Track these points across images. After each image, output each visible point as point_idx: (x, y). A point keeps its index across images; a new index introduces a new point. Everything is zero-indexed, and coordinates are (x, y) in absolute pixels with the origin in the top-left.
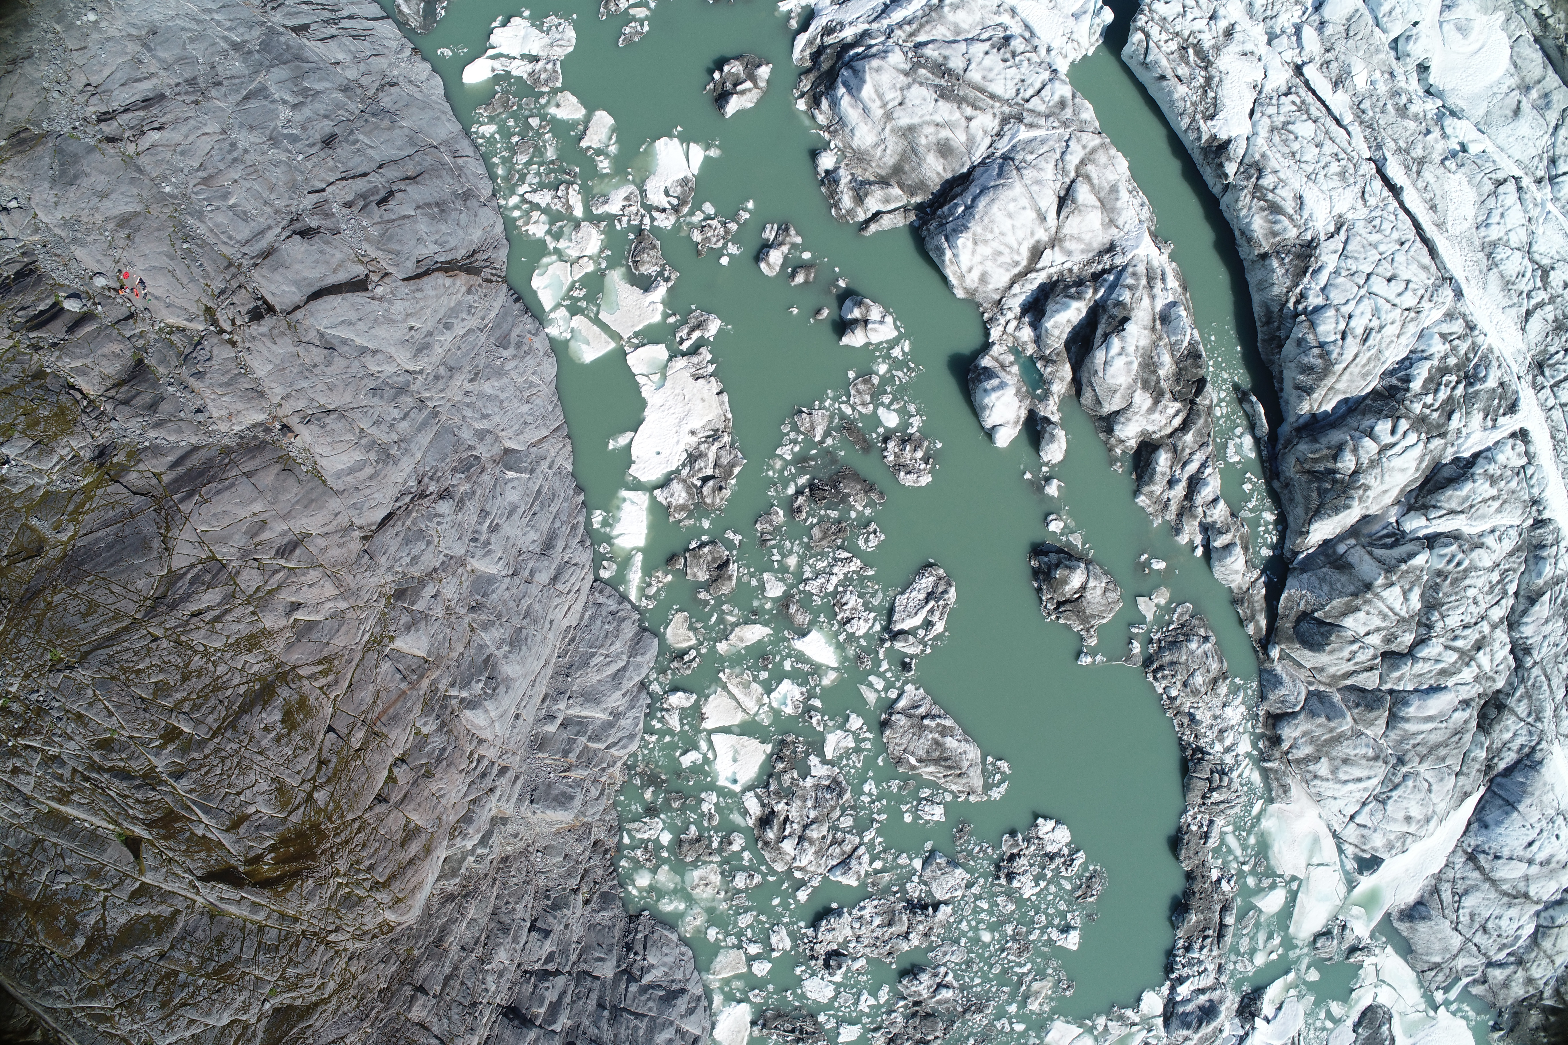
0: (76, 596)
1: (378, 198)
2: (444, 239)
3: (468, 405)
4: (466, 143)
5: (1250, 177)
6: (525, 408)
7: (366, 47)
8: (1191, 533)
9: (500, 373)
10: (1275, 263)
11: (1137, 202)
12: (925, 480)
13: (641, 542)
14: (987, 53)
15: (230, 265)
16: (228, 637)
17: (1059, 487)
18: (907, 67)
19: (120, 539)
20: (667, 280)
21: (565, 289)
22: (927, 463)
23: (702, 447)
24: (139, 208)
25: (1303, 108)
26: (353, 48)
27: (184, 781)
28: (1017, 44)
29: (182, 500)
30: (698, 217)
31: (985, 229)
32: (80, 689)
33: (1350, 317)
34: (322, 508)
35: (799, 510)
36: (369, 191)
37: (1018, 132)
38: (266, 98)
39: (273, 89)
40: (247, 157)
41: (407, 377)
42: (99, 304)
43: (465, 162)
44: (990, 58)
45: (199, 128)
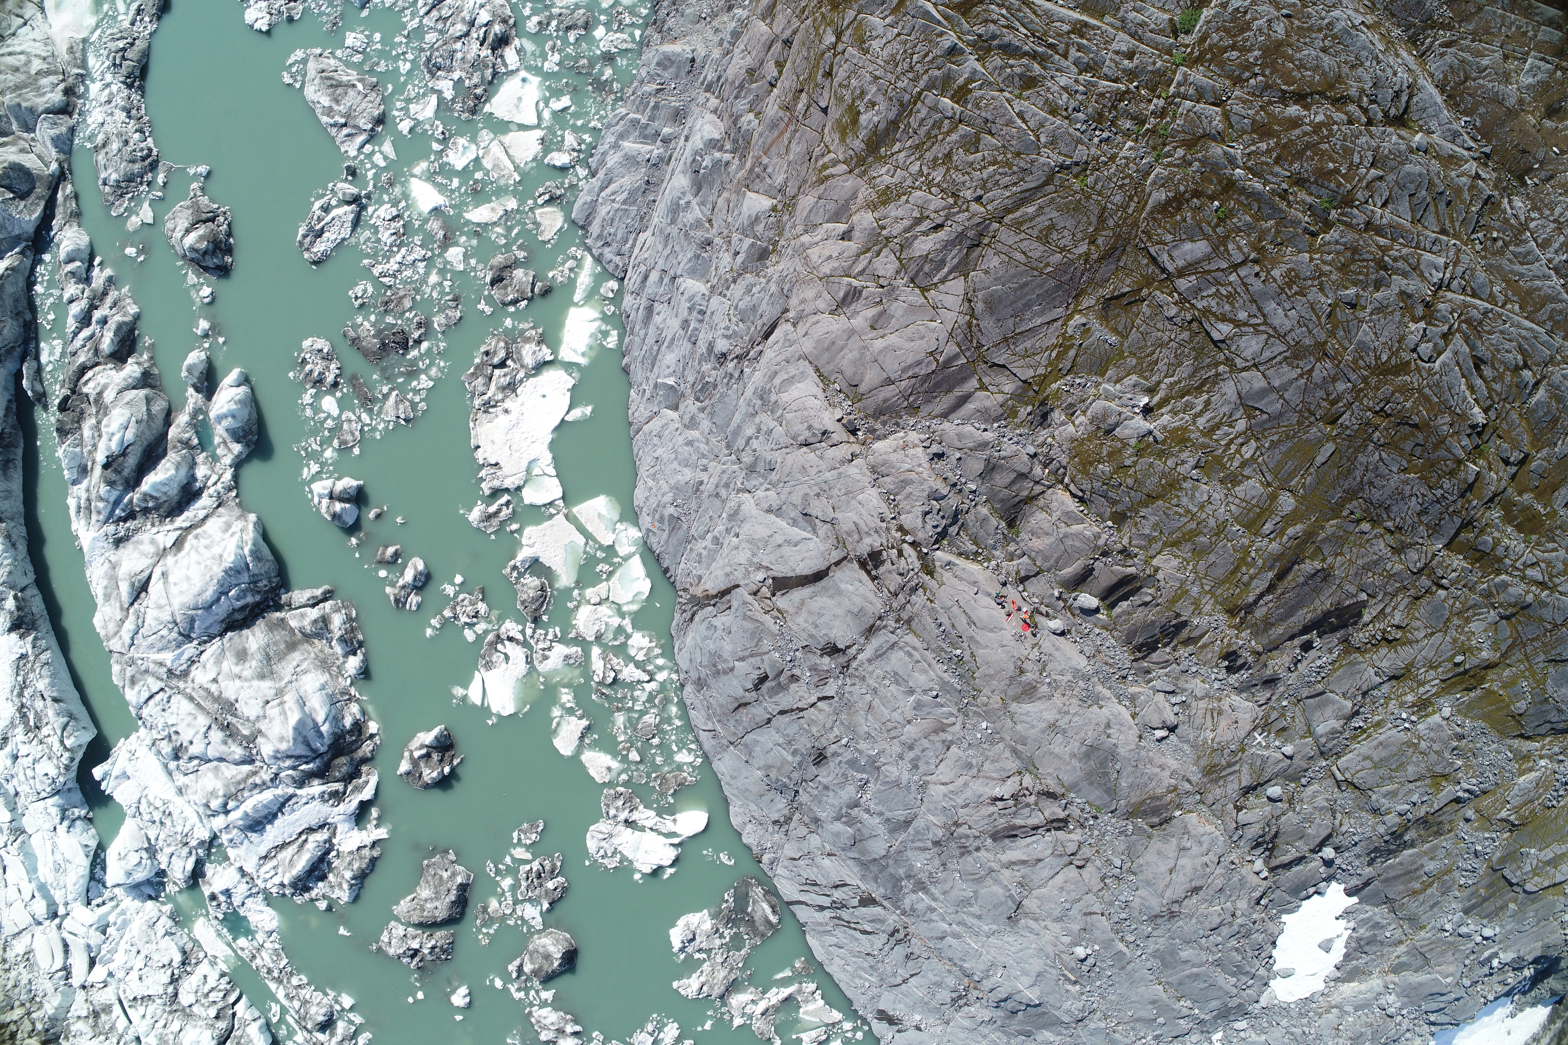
0: (1062, 250)
1: (768, 684)
2: (710, 633)
3: (704, 457)
4: (707, 746)
6: (659, 452)
7: (804, 871)
9: (676, 489)
11: (94, 582)
12: (306, 343)
13: (573, 311)
14: (191, 743)
15: (909, 621)
16: (907, 201)
18: (259, 739)
19: (1018, 316)
20: (515, 568)
21: (617, 575)
22: (304, 359)
23: (500, 396)
24: (1014, 707)
26: (815, 870)
27: (947, 44)
28: (167, 748)
29: (956, 357)
31: (212, 569)
32: (1053, 143)
34: (819, 342)
35: (420, 325)
36: (777, 693)
37: (173, 661)
38: (888, 820)
39: (881, 830)
40: (899, 750)
41: (749, 485)
42: (1059, 598)
43: (706, 724)
44: (189, 738)
45: (952, 792)
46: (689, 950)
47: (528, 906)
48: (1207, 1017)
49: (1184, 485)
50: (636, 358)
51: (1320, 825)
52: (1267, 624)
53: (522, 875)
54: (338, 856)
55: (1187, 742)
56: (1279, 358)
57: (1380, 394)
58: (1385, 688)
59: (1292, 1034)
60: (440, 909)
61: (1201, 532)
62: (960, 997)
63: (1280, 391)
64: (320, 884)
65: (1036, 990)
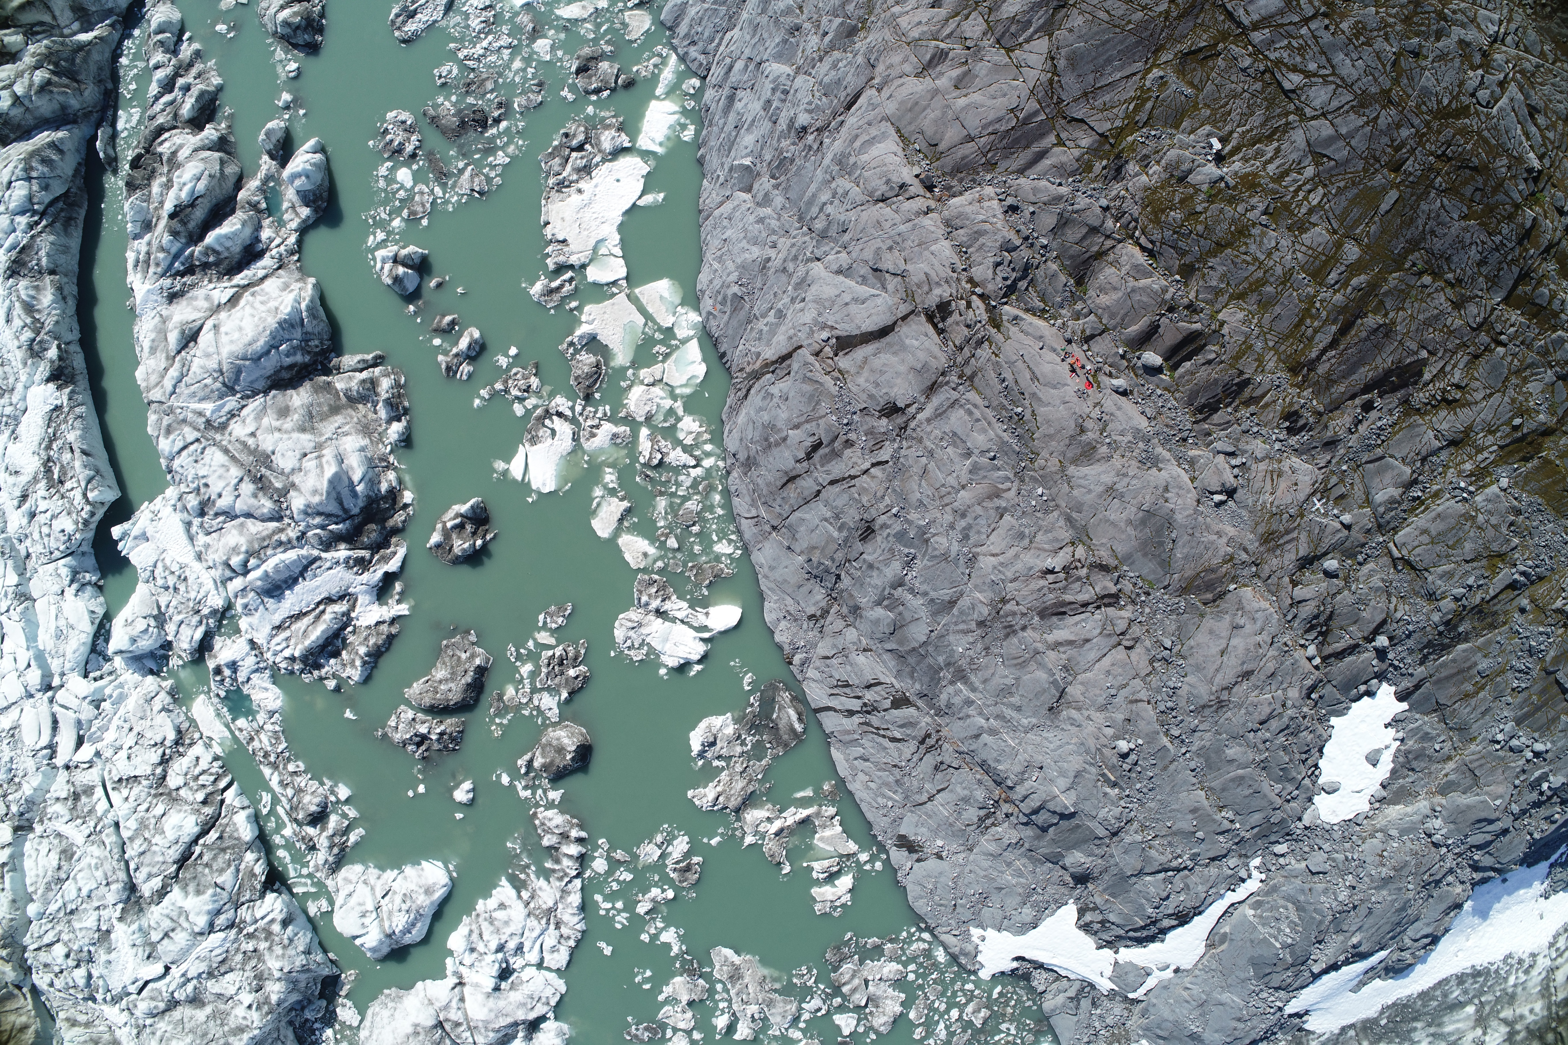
0: (1144, 8)
1: (822, 451)
2: (766, 403)
3: (774, 232)
4: (747, 536)
5: (40, 342)
6: (728, 233)
7: (838, 672)
8: (188, 50)
9: (743, 267)
10: (44, 262)
11: (140, 338)
13: (654, 104)
14: (220, 496)
15: (971, 378)
17: (279, 100)
18: (291, 493)
19: (1098, 71)
20: (571, 344)
21: (674, 357)
23: (575, 177)
24: (1072, 470)
26: (848, 668)
29: (1036, 113)
30: (531, 402)
34: (901, 103)
35: (500, 106)
36: (829, 462)
37: (213, 412)
38: (932, 600)
39: (923, 613)
40: (951, 518)
41: (818, 253)
42: (1123, 357)
43: (749, 511)
44: (218, 490)
45: (1001, 564)
46: (708, 755)
47: (545, 695)
48: (1248, 835)
49: (1254, 231)
50: (711, 149)
51: (1375, 608)
52: (1330, 381)
53: (544, 661)
54: (354, 632)
55: (1246, 507)
56: (1346, 107)
57: (1442, 138)
58: (1444, 455)
59: (1334, 860)
60: (454, 691)
61: (1267, 282)
62: (987, 816)
63: (1346, 138)
64: (332, 661)
65: (1073, 794)
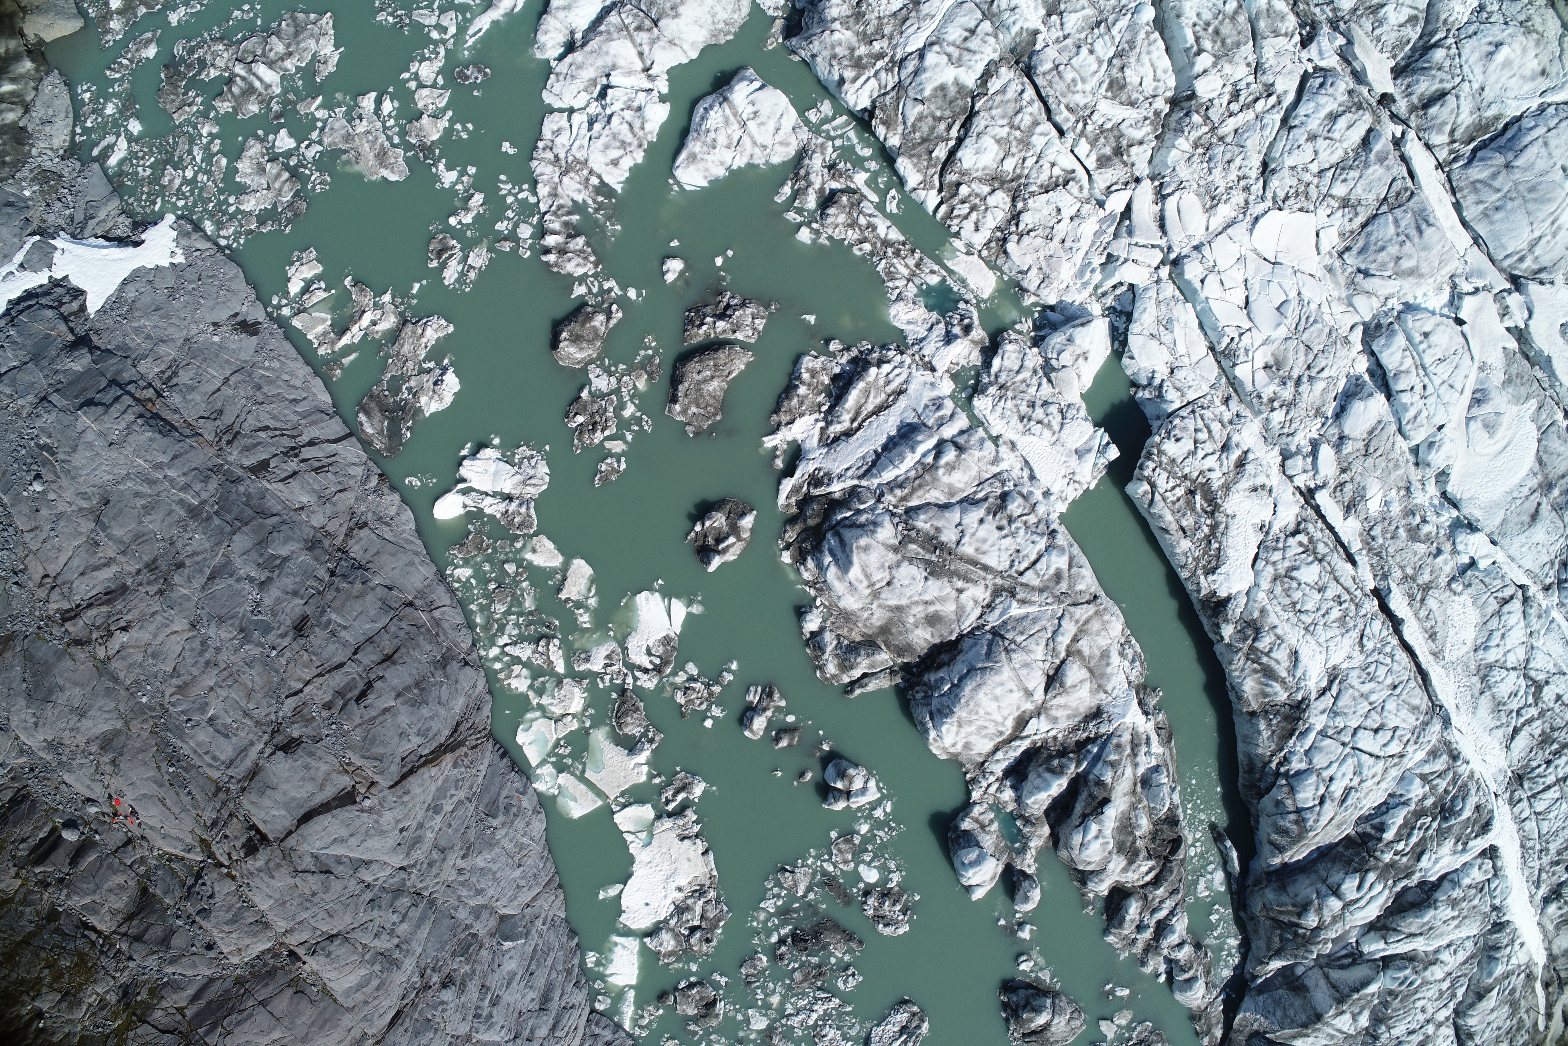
1: (356, 692)
2: (426, 726)
3: (462, 884)
4: (441, 589)
5: (1246, 639)
6: (518, 872)
7: (329, 480)
8: (1156, 965)
9: (491, 844)
10: (1262, 725)
11: (1126, 663)
12: (904, 929)
13: (633, 981)
14: (981, 521)
15: (218, 790)
17: (1031, 931)
18: (896, 542)
20: (651, 741)
21: (550, 746)
22: (905, 914)
23: (689, 902)
24: (119, 725)
25: (1309, 549)
26: (316, 487)
28: (1015, 507)
29: (207, 1033)
30: (681, 679)
31: (970, 713)
33: (1331, 779)
34: (336, 1026)
35: (781, 957)
36: (347, 685)
37: (1010, 607)
38: (231, 576)
39: (238, 562)
40: (220, 657)
41: (402, 875)
42: (95, 833)
43: (443, 614)
44: (985, 526)
45: (167, 626)
46: (438, 372)
47: (605, 390)
50: (560, 949)
53: (613, 424)
54: (820, 405)
60: (695, 372)
62: (170, 378)
64: (837, 370)
65: (80, 427)
